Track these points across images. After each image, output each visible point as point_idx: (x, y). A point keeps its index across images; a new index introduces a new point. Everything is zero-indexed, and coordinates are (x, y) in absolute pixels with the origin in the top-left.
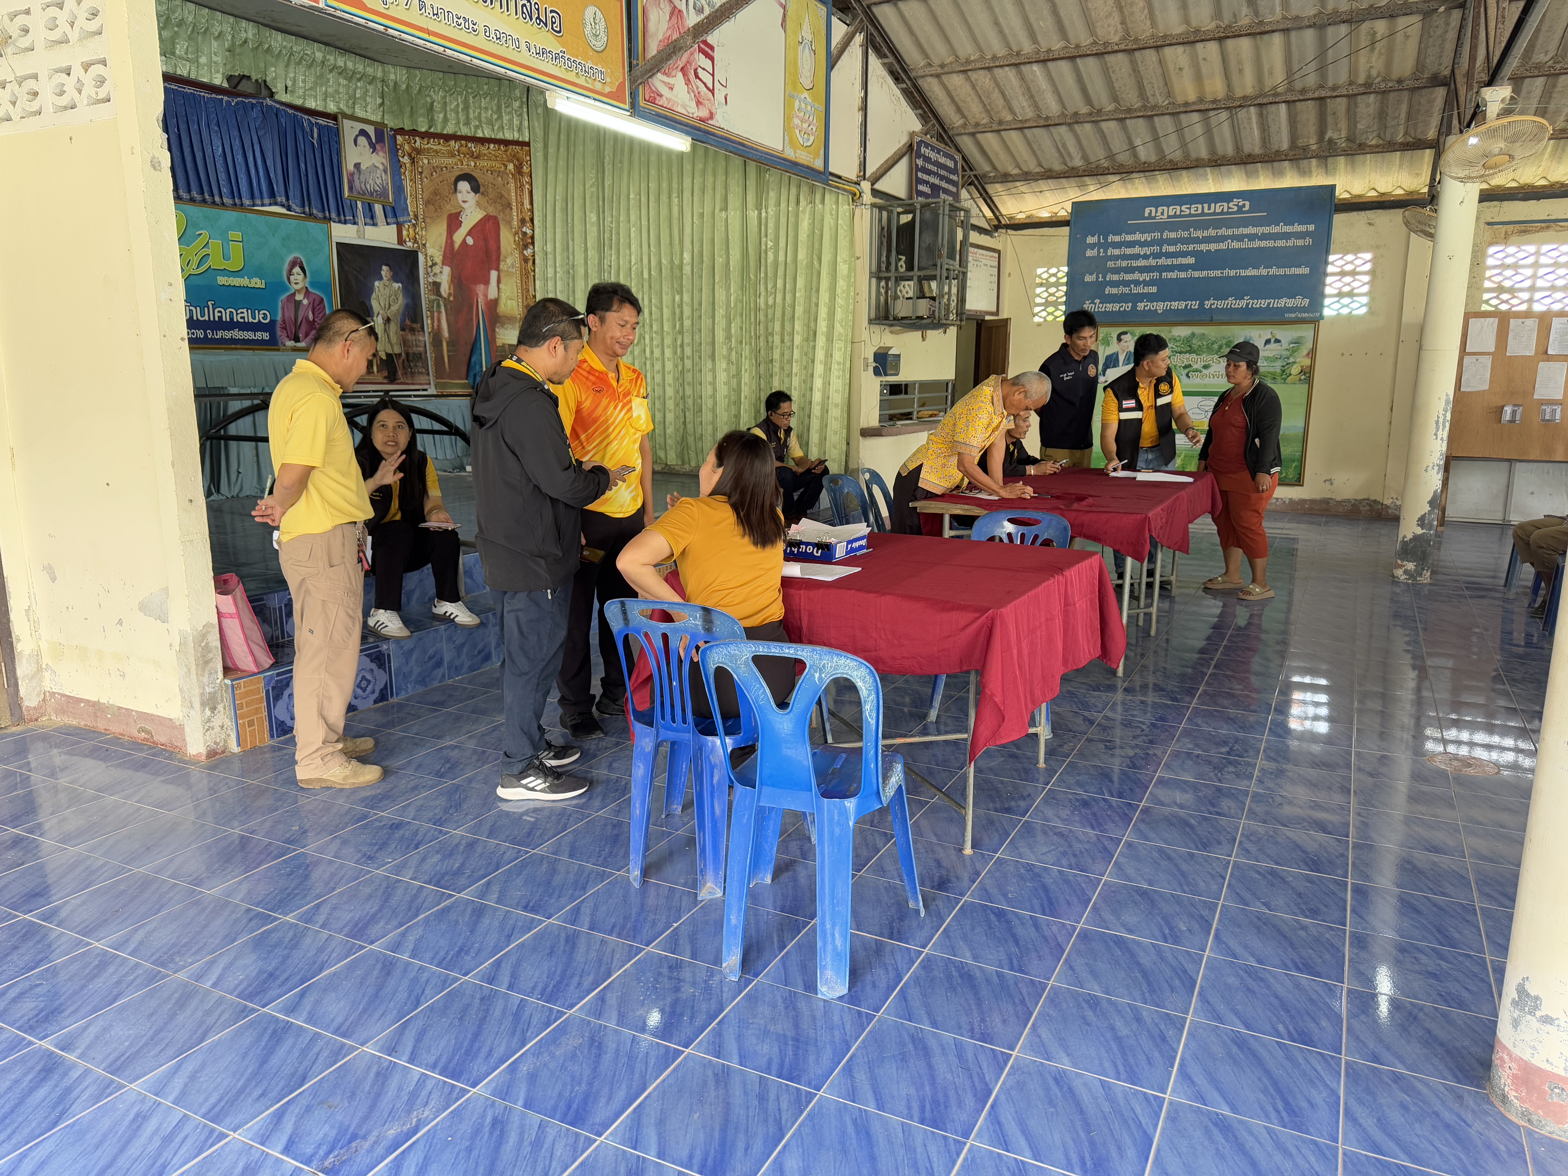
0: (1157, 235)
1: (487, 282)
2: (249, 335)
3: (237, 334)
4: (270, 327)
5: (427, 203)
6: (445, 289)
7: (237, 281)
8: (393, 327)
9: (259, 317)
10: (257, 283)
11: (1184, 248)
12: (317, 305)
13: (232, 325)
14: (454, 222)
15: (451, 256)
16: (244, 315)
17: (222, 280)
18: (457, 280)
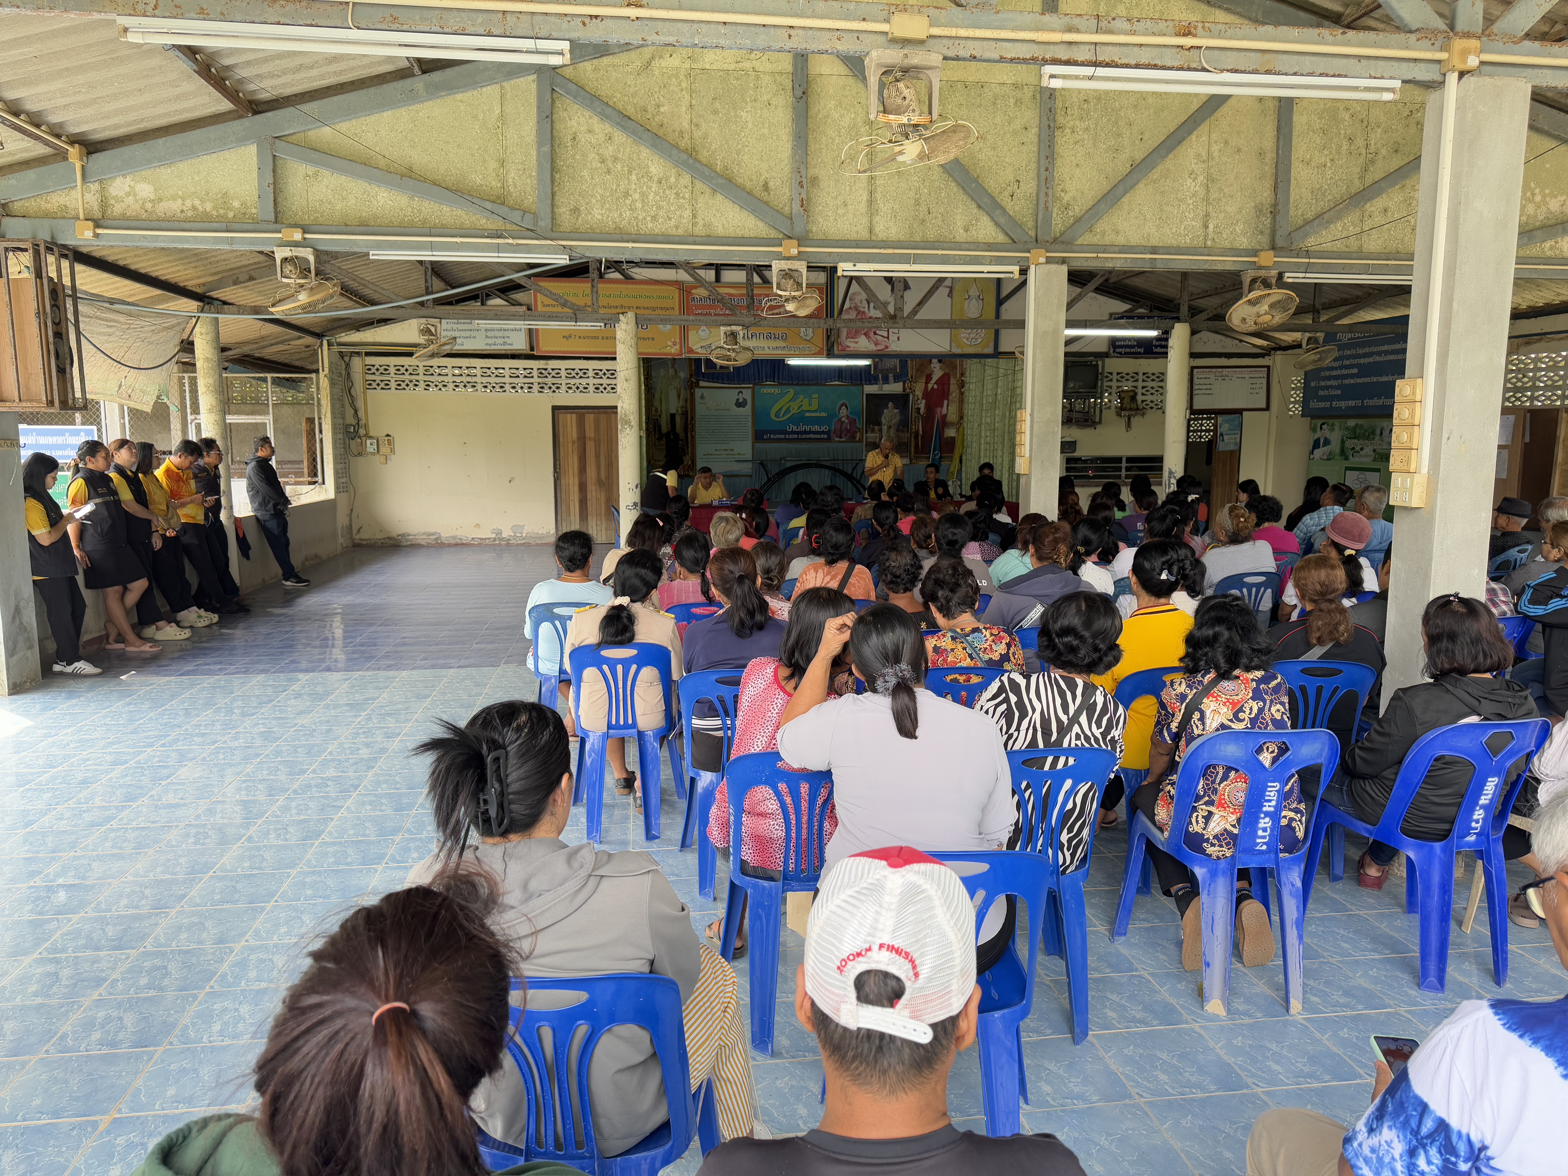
1: (942, 406)
2: (818, 436)
3: (812, 436)
4: (828, 433)
5: (917, 370)
6: (922, 411)
7: (814, 415)
8: (892, 431)
9: (823, 428)
10: (824, 414)
12: (852, 422)
13: (810, 432)
14: (929, 378)
15: (927, 395)
16: (816, 428)
17: (807, 414)
18: (928, 406)
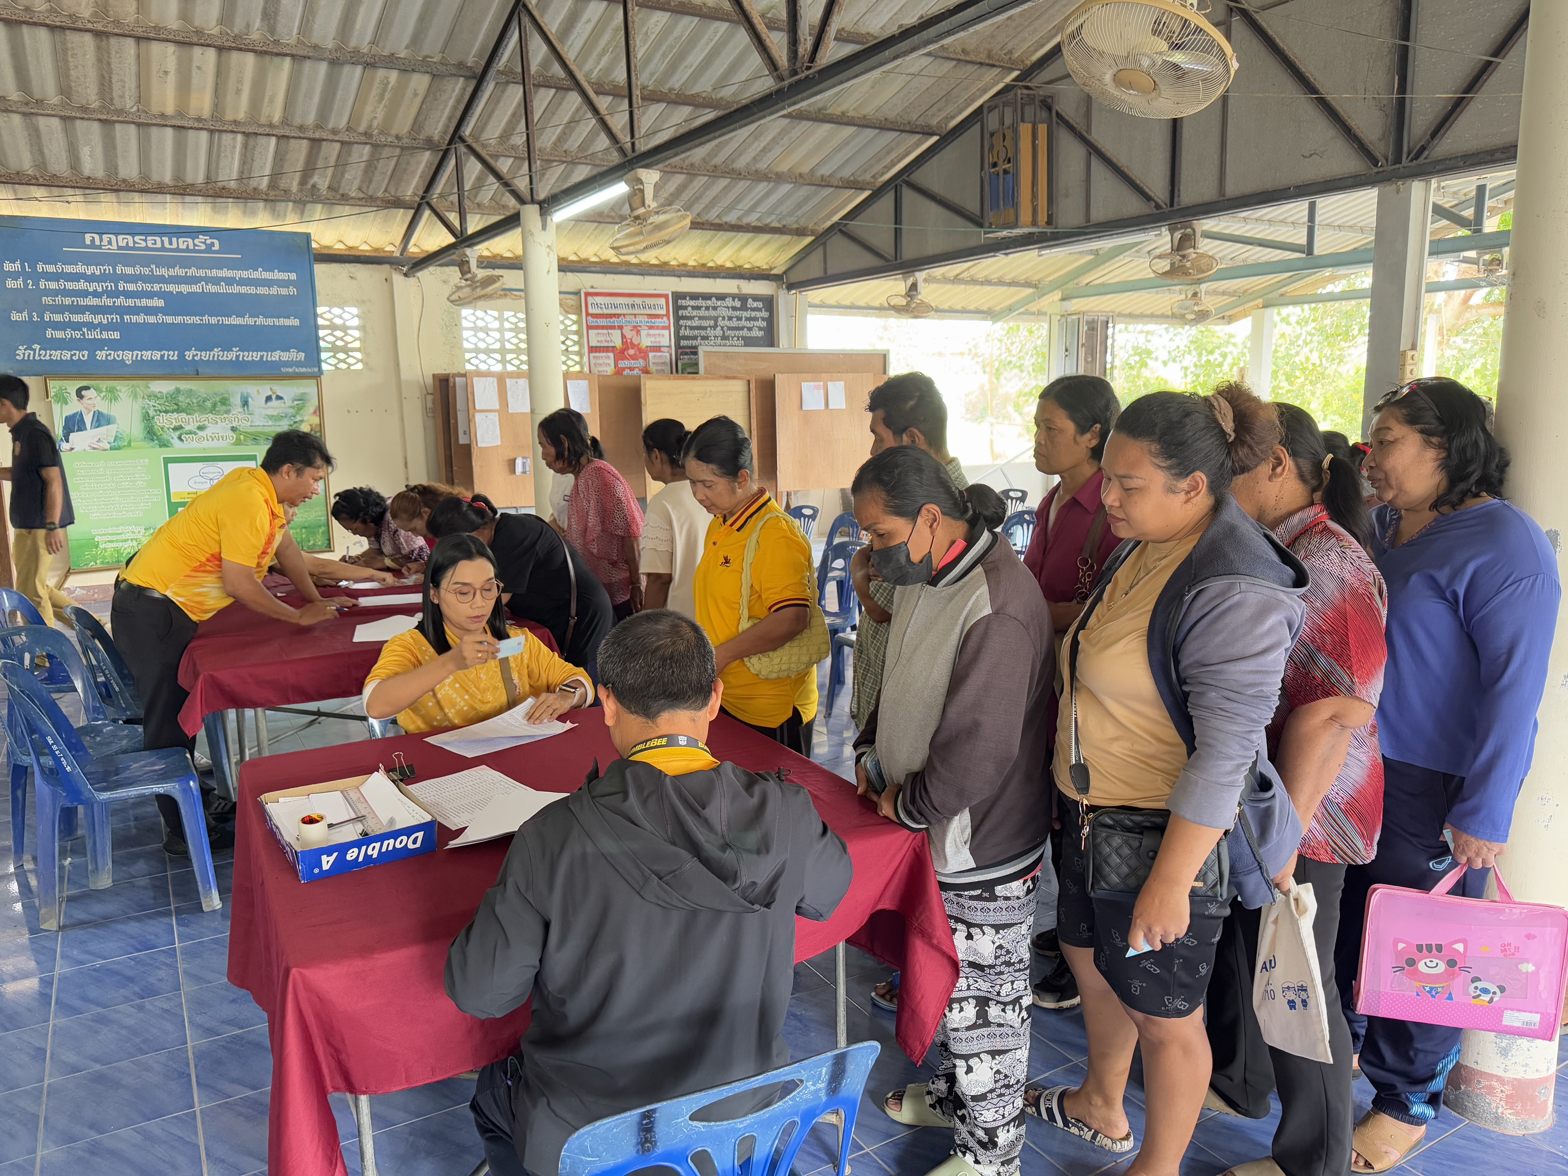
0: (109, 269)
11: (148, 287)
